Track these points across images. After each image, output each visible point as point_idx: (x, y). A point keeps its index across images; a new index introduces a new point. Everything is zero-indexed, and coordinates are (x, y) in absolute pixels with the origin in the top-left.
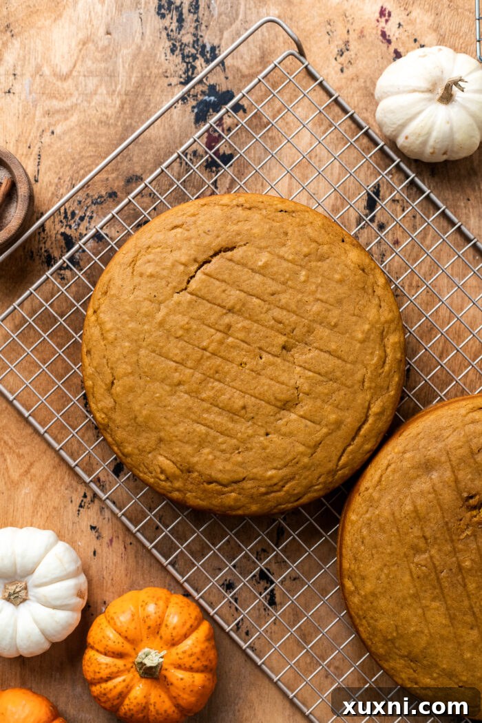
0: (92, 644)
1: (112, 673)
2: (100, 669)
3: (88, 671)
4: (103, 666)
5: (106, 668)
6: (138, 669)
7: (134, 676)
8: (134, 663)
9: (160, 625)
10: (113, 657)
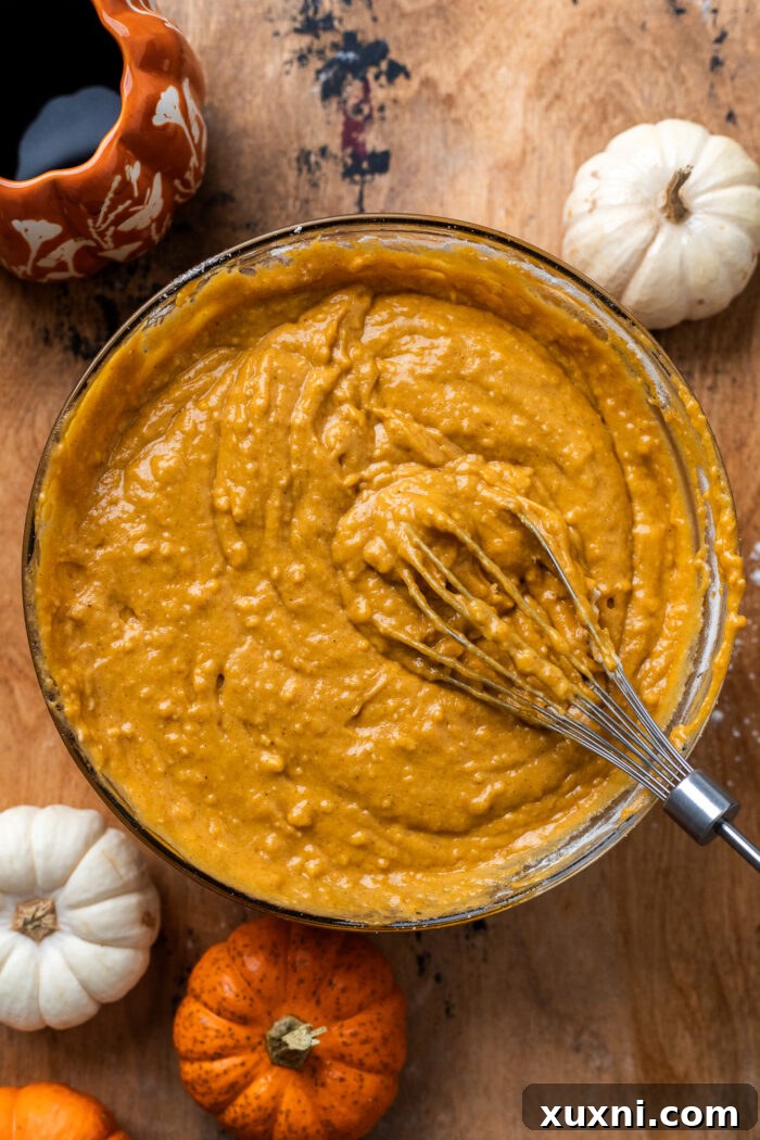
0: (198, 990)
1: (224, 1048)
2: (206, 1036)
3: (184, 1037)
4: (212, 1034)
5: (217, 1037)
6: (270, 1049)
7: (261, 1059)
8: (264, 1036)
9: (320, 979)
10: (230, 1020)
